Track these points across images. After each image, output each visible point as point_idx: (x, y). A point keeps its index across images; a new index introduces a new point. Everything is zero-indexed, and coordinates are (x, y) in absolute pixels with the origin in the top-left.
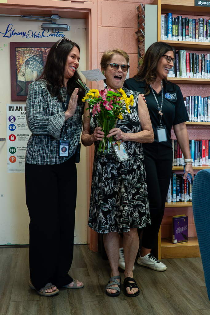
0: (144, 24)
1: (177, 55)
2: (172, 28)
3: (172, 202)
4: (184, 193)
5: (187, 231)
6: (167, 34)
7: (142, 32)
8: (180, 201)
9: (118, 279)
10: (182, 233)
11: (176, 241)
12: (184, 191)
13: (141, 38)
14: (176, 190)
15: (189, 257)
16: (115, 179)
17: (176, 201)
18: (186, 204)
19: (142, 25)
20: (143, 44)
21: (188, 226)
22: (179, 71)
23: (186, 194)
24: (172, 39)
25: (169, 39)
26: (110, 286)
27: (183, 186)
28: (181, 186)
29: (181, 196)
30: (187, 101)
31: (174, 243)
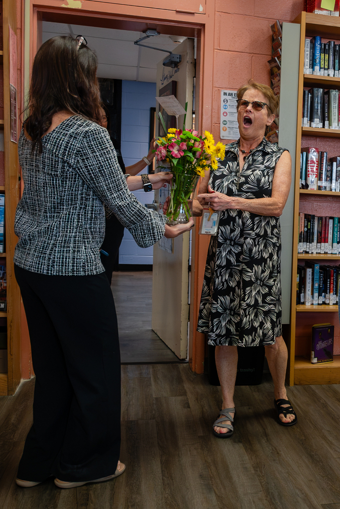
0: (281, 50)
1: (326, 96)
2: (320, 58)
3: (312, 304)
4: (330, 292)
5: (332, 346)
6: (313, 66)
7: (276, 62)
8: (324, 303)
9: (232, 413)
10: (324, 349)
11: (315, 360)
12: (330, 290)
13: (276, 70)
14: (318, 288)
15: (333, 384)
16: (231, 269)
17: (319, 304)
18: (332, 308)
19: (278, 51)
20: (278, 78)
21: (333, 340)
22: (329, 120)
23: (332, 294)
24: (319, 74)
25: (315, 73)
26: (218, 423)
27: (328, 282)
28: (325, 283)
29: (325, 297)
30: (338, 162)
31: (313, 363)
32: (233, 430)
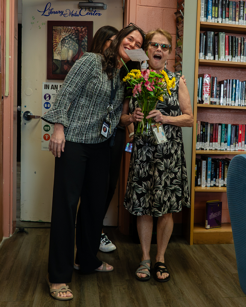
0: (184, 4)
1: (216, 37)
2: (212, 10)
3: (206, 186)
4: (219, 178)
5: (220, 217)
6: (206, 15)
7: (181, 13)
8: (215, 186)
9: (148, 264)
10: (215, 219)
11: (208, 227)
12: (219, 176)
13: (180, 19)
14: (210, 174)
15: (221, 244)
16: (150, 162)
17: (211, 186)
18: (220, 189)
19: (182, 6)
20: (181, 25)
21: (221, 212)
22: (218, 54)
24: (211, 21)
25: (208, 21)
26: (140, 270)
27: (218, 171)
28: (215, 171)
29: (215, 181)
30: (225, 84)
31: (207, 229)
32: (150, 275)
